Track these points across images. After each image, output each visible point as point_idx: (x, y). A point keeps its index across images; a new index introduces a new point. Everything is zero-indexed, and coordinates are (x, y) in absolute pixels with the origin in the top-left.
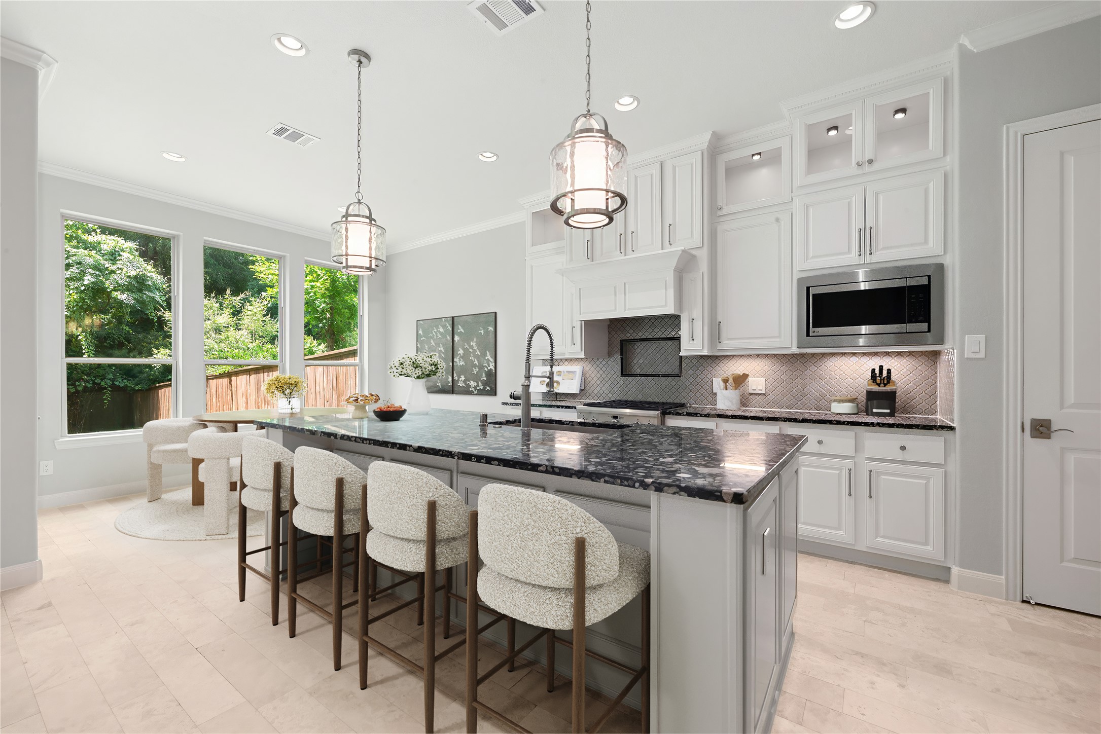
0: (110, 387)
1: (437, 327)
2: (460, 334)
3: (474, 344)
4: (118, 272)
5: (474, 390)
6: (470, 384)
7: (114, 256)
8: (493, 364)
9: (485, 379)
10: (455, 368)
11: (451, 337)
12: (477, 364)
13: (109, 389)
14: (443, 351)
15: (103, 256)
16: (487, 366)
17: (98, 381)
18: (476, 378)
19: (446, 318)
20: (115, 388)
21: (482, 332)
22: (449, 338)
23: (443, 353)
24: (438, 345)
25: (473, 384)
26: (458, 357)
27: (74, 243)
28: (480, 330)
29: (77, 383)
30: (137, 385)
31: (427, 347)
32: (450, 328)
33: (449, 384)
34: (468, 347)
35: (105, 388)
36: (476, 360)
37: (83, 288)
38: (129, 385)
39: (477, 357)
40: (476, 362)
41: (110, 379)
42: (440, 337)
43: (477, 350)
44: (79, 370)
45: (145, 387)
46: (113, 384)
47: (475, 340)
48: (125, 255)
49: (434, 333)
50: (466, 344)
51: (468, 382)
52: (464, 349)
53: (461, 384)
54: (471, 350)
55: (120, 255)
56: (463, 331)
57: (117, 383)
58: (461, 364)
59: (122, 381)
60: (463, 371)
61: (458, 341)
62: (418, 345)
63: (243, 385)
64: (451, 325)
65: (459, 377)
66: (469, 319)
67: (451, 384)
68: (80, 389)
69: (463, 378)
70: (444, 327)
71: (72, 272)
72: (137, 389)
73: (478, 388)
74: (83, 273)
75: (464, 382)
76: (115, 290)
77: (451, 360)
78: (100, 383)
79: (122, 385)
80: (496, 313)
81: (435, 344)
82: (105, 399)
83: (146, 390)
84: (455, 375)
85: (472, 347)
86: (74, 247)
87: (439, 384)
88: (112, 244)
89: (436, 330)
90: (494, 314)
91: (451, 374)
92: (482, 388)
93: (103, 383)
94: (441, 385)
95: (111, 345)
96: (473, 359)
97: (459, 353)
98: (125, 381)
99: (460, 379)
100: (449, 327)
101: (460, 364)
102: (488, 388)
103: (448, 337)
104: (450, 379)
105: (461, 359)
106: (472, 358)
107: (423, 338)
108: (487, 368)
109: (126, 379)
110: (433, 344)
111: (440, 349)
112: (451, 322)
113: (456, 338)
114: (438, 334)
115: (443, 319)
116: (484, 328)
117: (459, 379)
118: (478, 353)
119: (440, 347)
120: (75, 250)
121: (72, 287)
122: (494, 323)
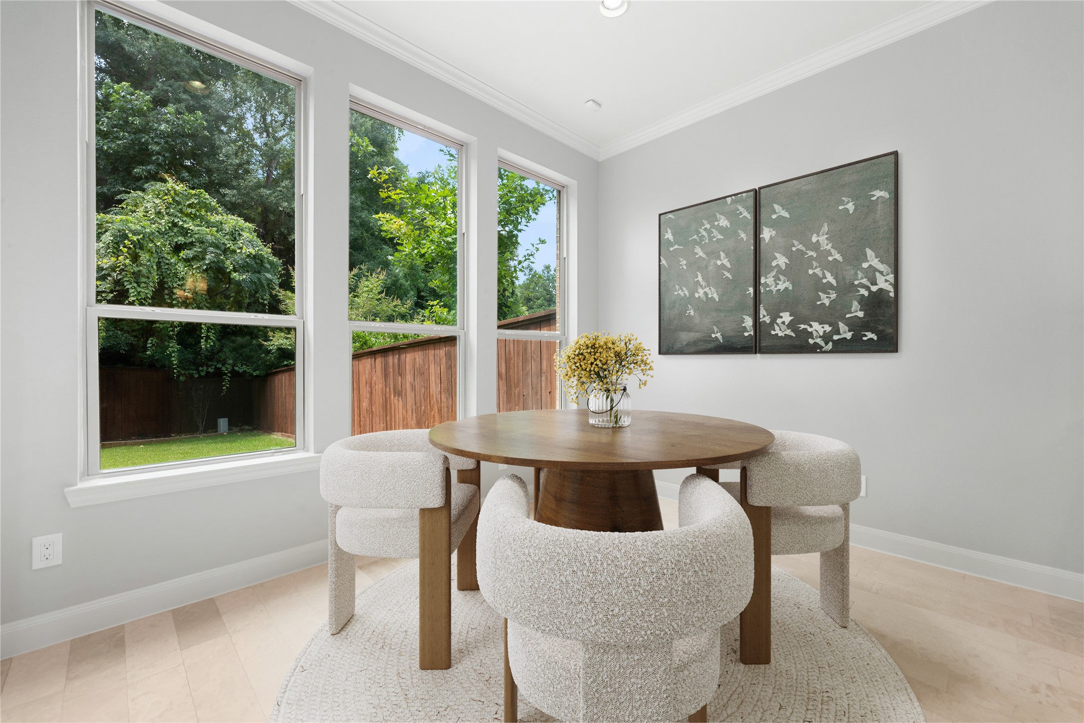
0: (230, 372)
1: (712, 219)
2: (775, 224)
3: (823, 239)
4: (238, 251)
5: (822, 343)
6: (810, 330)
7: (234, 235)
8: (891, 277)
9: (861, 314)
10: (763, 297)
11: (752, 232)
12: (834, 282)
13: (229, 375)
14: (729, 265)
15: (225, 236)
16: (868, 284)
17: (219, 366)
18: (830, 315)
19: (735, 195)
20: (234, 374)
21: (851, 207)
22: (746, 236)
23: (728, 270)
24: (713, 254)
25: (818, 329)
26: (774, 273)
27: (198, 221)
28: (842, 203)
29: (200, 368)
30: (255, 370)
31: (684, 262)
32: (748, 215)
33: (746, 334)
34: (804, 249)
35: (225, 374)
36: (828, 275)
37: (205, 267)
38: (248, 371)
39: (834, 267)
40: (830, 278)
41: (230, 364)
42: (720, 237)
43: (833, 251)
44: (203, 355)
45: (263, 373)
46: (233, 369)
47: (825, 228)
48: (246, 235)
49: (704, 233)
50: (796, 243)
51: (803, 326)
52: (788, 254)
53: (779, 331)
54: (813, 254)
55: (240, 235)
56: (787, 215)
57: (237, 369)
58: (781, 287)
59: (242, 366)
60: (784, 302)
61: (771, 237)
62: (663, 262)
63: (367, 372)
64: (752, 209)
65: (775, 317)
66: (803, 185)
67: (752, 333)
68: (203, 374)
69: (786, 317)
70: (733, 215)
71: (195, 251)
72: (255, 374)
73: (836, 337)
74: (204, 252)
75: (791, 325)
76: (235, 270)
77: (752, 281)
78: (221, 368)
79: (241, 371)
80: (896, 154)
81: (707, 254)
82: (224, 385)
83: (264, 376)
84: (763, 312)
85: (816, 247)
86: (198, 226)
87: (718, 335)
88: (233, 223)
89: (708, 226)
90: (892, 157)
91: (752, 311)
92: (849, 335)
93: (224, 369)
94: (723, 338)
95: (233, 331)
96: (820, 274)
97: (774, 264)
98: (244, 366)
99: (779, 321)
100: (746, 214)
101: (779, 287)
102: (870, 335)
103: (743, 235)
104: (749, 322)
105: (781, 277)
106: (818, 271)
107: (676, 247)
108: (868, 288)
109: (245, 364)
110: (701, 254)
111: (719, 263)
112: (751, 202)
113: (767, 234)
114: (715, 232)
115: (729, 200)
116: (855, 198)
117: (773, 321)
118: (838, 257)
119: (719, 258)
120: (199, 228)
121: (194, 267)
122: (891, 181)
